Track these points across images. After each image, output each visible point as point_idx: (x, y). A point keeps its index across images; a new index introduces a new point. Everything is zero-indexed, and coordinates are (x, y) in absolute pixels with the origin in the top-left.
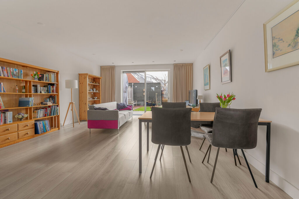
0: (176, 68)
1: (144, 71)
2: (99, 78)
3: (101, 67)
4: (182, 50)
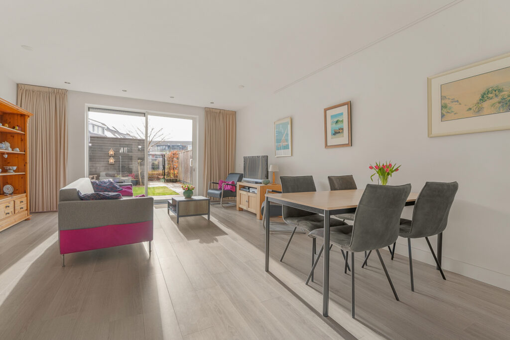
0: (209, 115)
1: (144, 114)
2: (25, 115)
3: (18, 85)
4: (243, 87)
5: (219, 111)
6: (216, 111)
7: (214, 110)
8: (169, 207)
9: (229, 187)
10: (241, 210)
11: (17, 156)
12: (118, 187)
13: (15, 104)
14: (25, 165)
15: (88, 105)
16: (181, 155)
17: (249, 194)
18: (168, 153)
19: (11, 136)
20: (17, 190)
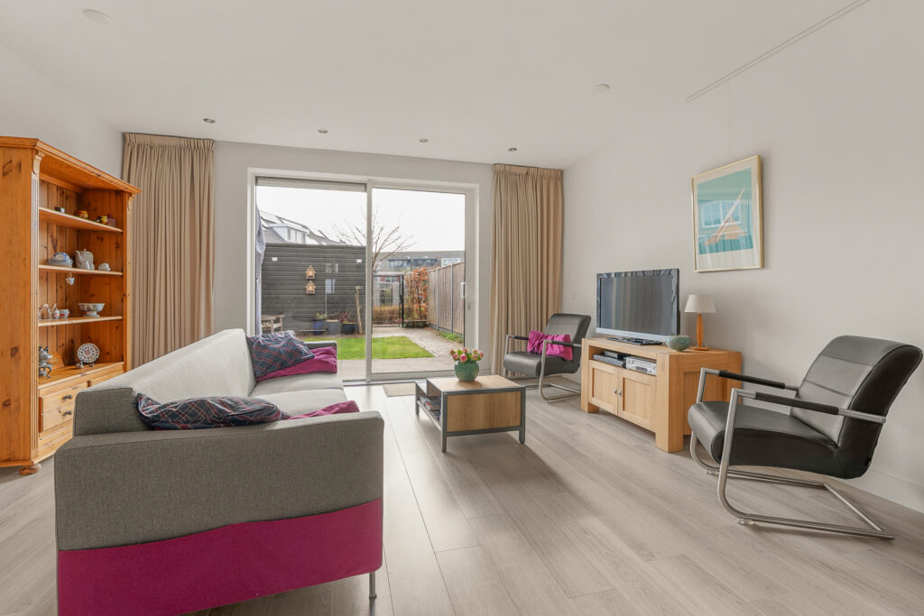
0: (502, 181)
1: (365, 185)
2: (122, 191)
3: (124, 135)
4: (608, 86)
5: (525, 171)
6: (519, 171)
7: (513, 169)
8: (418, 399)
9: (557, 350)
10: (594, 410)
11: (107, 280)
12: (305, 349)
13: (118, 176)
14: (122, 301)
15: (253, 171)
16: (433, 276)
17: (625, 373)
18: (409, 273)
19: (98, 238)
20: (108, 354)
